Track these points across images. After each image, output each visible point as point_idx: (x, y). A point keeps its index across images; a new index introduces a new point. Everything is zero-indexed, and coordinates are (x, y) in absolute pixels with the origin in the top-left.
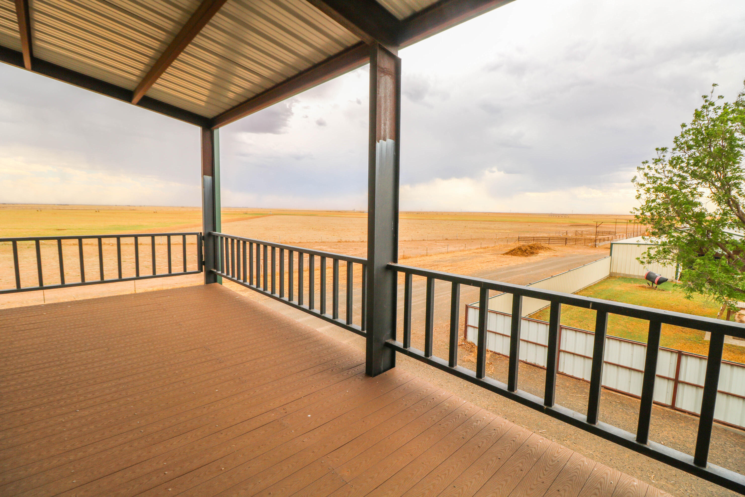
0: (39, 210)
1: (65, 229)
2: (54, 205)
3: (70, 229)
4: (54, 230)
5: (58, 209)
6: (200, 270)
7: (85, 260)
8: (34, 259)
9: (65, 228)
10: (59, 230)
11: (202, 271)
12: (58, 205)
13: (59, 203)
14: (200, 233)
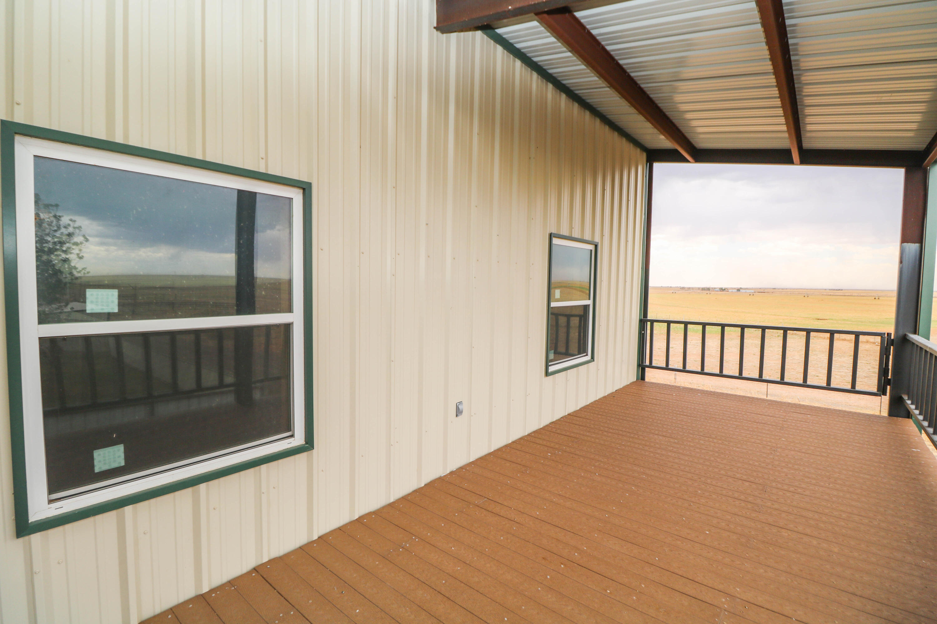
0: (806, 296)
1: (826, 320)
2: (825, 290)
3: (832, 319)
4: (813, 319)
5: (826, 295)
6: (882, 391)
7: (834, 358)
8: (779, 349)
9: (827, 318)
10: (818, 319)
11: (884, 393)
12: (830, 290)
13: (831, 288)
14: (888, 334)
